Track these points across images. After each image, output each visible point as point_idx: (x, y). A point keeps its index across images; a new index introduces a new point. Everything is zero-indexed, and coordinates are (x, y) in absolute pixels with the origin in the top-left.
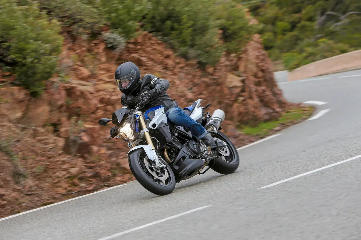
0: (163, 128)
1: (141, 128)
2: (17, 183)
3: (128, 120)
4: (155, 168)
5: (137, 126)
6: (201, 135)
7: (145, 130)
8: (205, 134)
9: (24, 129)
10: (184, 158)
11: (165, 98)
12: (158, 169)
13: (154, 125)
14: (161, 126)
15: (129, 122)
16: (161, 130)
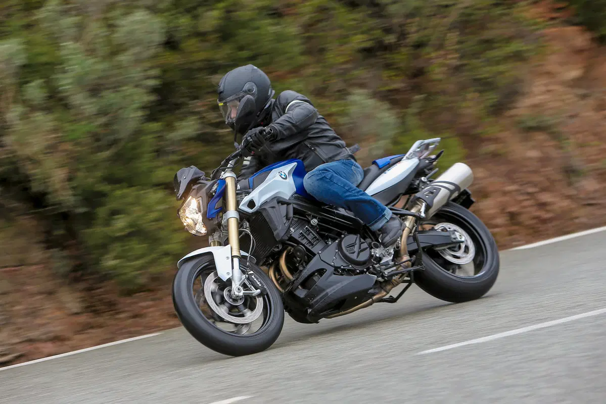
0: (270, 210)
1: (224, 209)
2: (570, 184)
3: (194, 191)
4: (230, 297)
5: (218, 204)
6: (376, 222)
7: (232, 214)
8: (386, 221)
9: (584, 97)
10: (321, 272)
11: (320, 141)
12: (235, 300)
13: (251, 204)
14: (266, 207)
15: (196, 196)
16: (264, 214)
